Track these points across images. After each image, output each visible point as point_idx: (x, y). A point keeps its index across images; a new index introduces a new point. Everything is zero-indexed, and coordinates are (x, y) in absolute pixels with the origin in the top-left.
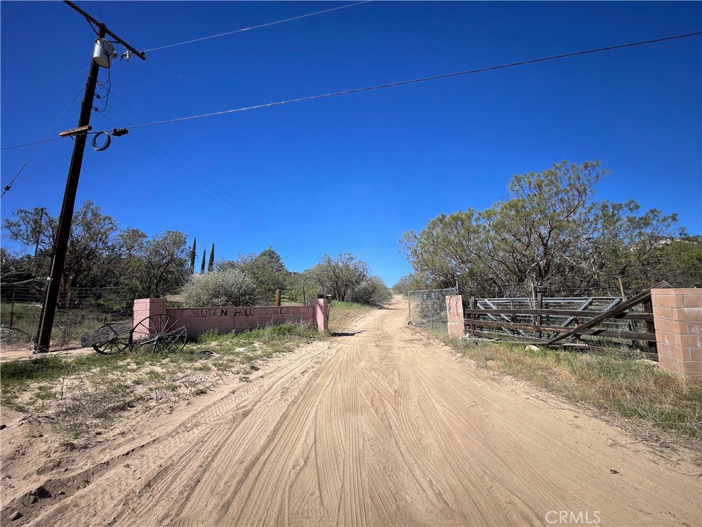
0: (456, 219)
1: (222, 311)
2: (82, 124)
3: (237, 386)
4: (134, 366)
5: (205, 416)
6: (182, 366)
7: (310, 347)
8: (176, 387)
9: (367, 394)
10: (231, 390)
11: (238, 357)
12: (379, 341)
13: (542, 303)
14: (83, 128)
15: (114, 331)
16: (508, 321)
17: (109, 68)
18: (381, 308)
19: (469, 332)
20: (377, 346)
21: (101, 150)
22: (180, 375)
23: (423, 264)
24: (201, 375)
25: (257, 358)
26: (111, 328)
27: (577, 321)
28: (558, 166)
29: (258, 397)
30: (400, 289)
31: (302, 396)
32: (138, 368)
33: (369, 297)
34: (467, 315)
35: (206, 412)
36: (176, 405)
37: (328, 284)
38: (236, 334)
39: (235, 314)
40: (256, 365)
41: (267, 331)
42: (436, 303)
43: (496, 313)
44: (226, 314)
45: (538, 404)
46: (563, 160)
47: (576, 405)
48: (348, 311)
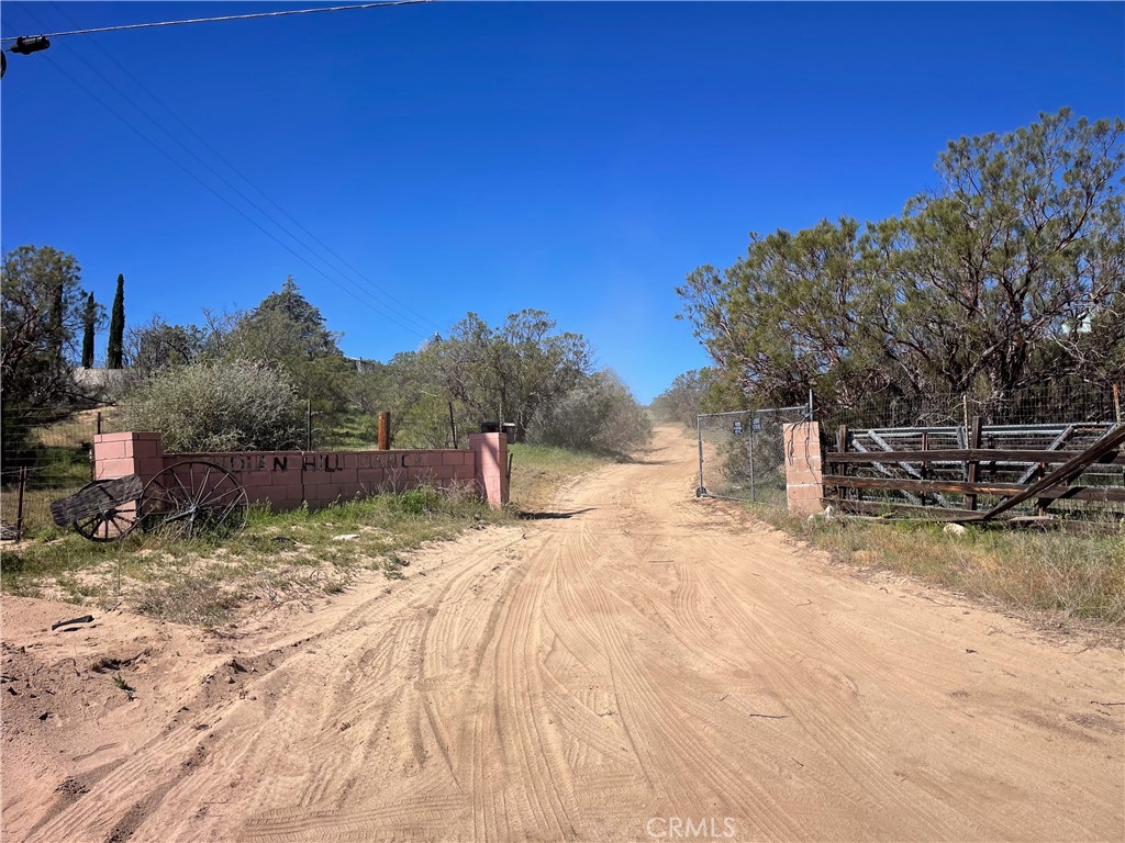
1: (276, 460)
3: (388, 584)
5: (366, 615)
7: (483, 535)
10: (381, 589)
12: (629, 525)
13: (980, 435)
15: (109, 495)
16: (915, 478)
18: (624, 460)
19: (832, 502)
20: (627, 534)
23: (734, 349)
27: (1041, 472)
29: (435, 597)
30: (673, 409)
33: (590, 433)
34: (829, 467)
35: (366, 612)
38: (311, 510)
39: (304, 468)
41: (380, 504)
42: (766, 442)
43: (892, 460)
44: (283, 468)
48: (538, 468)
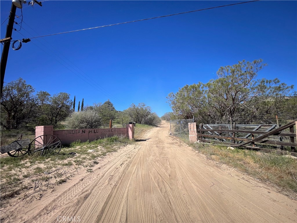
0: (193, 87)
1: (83, 131)
2: (7, 36)
3: (84, 175)
4: (29, 164)
5: (61, 199)
6: (57, 163)
7: (125, 148)
8: (49, 179)
9: (155, 178)
10: (81, 178)
11: (88, 155)
12: (157, 143)
13: (235, 126)
14: (8, 39)
15: (19, 144)
16: (218, 135)
17: (21, 8)
18: (157, 127)
19: (200, 140)
20: (157, 147)
21: (17, 49)
22: (54, 169)
23: (177, 108)
24: (66, 169)
25: (98, 156)
26: (18, 143)
27: (253, 136)
28: (241, 62)
29: (96, 183)
30: (164, 118)
31: (120, 181)
32: (31, 165)
33: (152, 122)
34: (198, 132)
35: (63, 197)
36: (45, 192)
37: (134, 116)
38: (90, 142)
39: (89, 132)
40: (97, 161)
41: (105, 140)
43: (212, 131)
44: (84, 132)
45: (246, 183)
46: (243, 60)
47: (266, 184)
48: (142, 128)
